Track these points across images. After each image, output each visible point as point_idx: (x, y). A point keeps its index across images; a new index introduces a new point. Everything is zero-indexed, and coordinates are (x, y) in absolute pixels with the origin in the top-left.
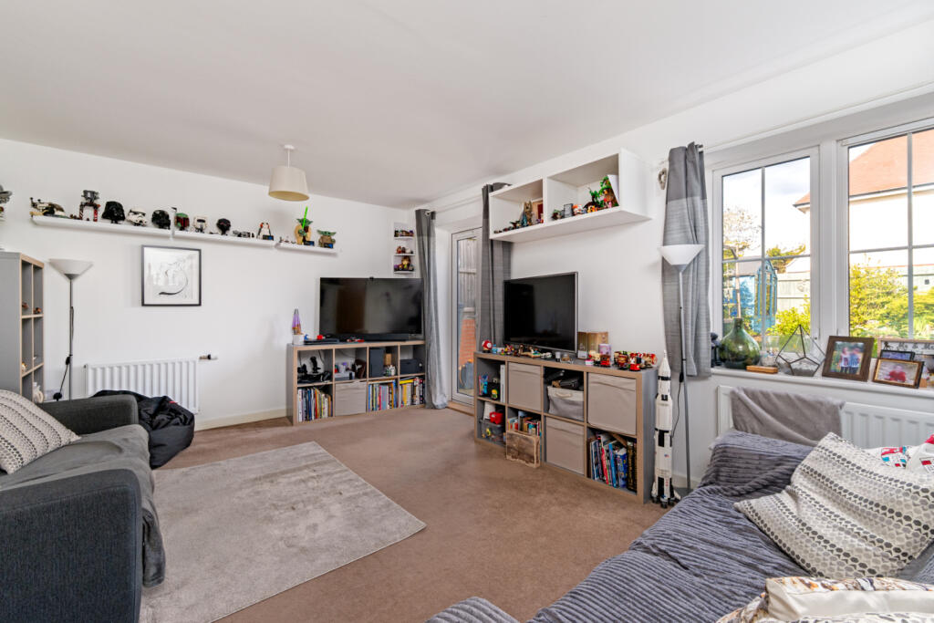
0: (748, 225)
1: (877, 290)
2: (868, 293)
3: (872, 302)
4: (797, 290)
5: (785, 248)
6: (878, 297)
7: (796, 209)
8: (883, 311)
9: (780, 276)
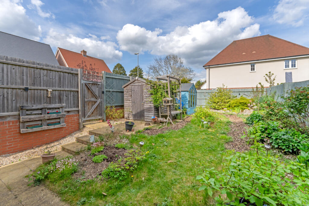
0: (192, 73)
1: (226, 97)
2: (224, 98)
3: (225, 101)
4: (204, 96)
5: (201, 81)
6: (227, 99)
7: (204, 68)
8: (228, 105)
9: (198, 91)
